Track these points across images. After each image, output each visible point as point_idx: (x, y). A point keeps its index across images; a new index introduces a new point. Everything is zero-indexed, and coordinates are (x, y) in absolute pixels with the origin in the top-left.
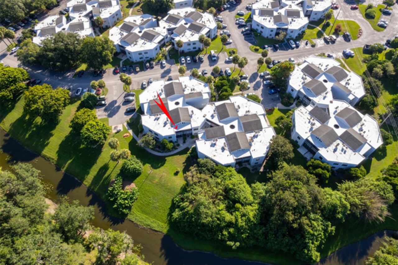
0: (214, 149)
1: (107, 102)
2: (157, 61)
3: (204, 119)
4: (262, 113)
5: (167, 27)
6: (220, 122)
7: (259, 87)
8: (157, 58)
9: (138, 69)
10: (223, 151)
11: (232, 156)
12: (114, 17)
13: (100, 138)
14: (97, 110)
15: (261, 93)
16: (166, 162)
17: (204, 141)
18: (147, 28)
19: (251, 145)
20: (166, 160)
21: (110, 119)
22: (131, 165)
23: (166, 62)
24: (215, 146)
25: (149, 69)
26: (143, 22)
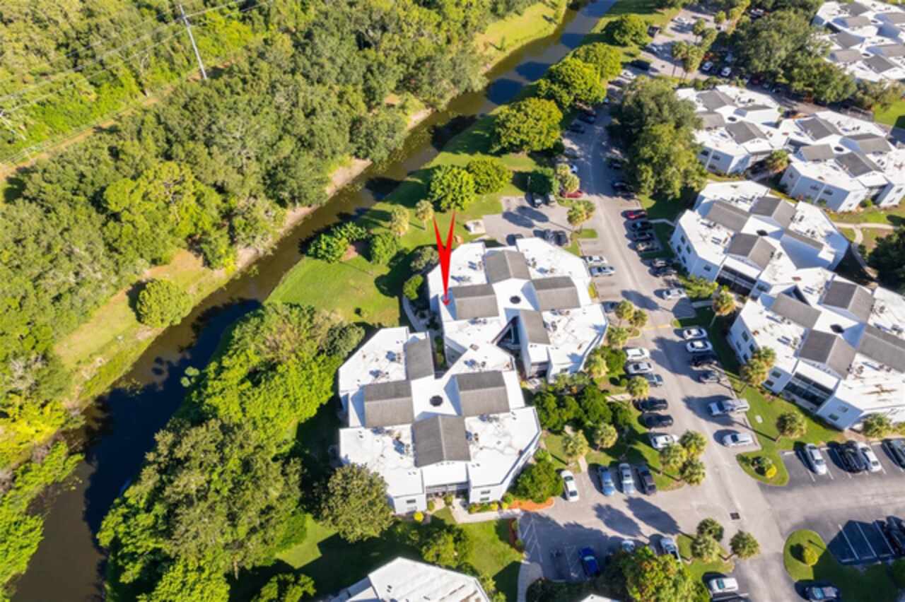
0: (383, 356)
2: (681, 281)
3: (467, 345)
5: (801, 286)
6: (453, 377)
7: (609, 523)
8: (691, 281)
9: (641, 247)
10: (372, 373)
11: (358, 388)
12: (815, 188)
14: (523, 197)
15: (587, 526)
16: (388, 298)
17: (405, 341)
19: (377, 430)
20: (392, 296)
21: (499, 216)
23: (683, 299)
24: (388, 361)
25: (648, 268)
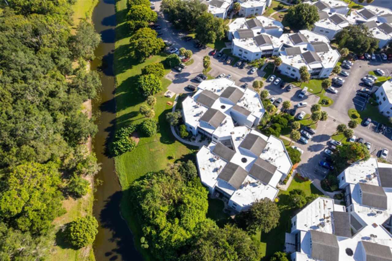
0: (209, 162)
1: (184, 71)
2: (251, 65)
3: (230, 135)
4: (283, 172)
5: (285, 42)
6: (239, 148)
7: (316, 151)
8: (253, 63)
9: (229, 62)
10: (213, 171)
11: (216, 181)
12: (252, 10)
13: (147, 90)
14: (172, 71)
15: (312, 157)
16: (173, 144)
17: (209, 151)
18: (267, 33)
19: (241, 187)
20: (174, 142)
21: (172, 84)
22: (148, 124)
23: (257, 71)
24: (213, 163)
25: (237, 68)
26: (270, 26)
